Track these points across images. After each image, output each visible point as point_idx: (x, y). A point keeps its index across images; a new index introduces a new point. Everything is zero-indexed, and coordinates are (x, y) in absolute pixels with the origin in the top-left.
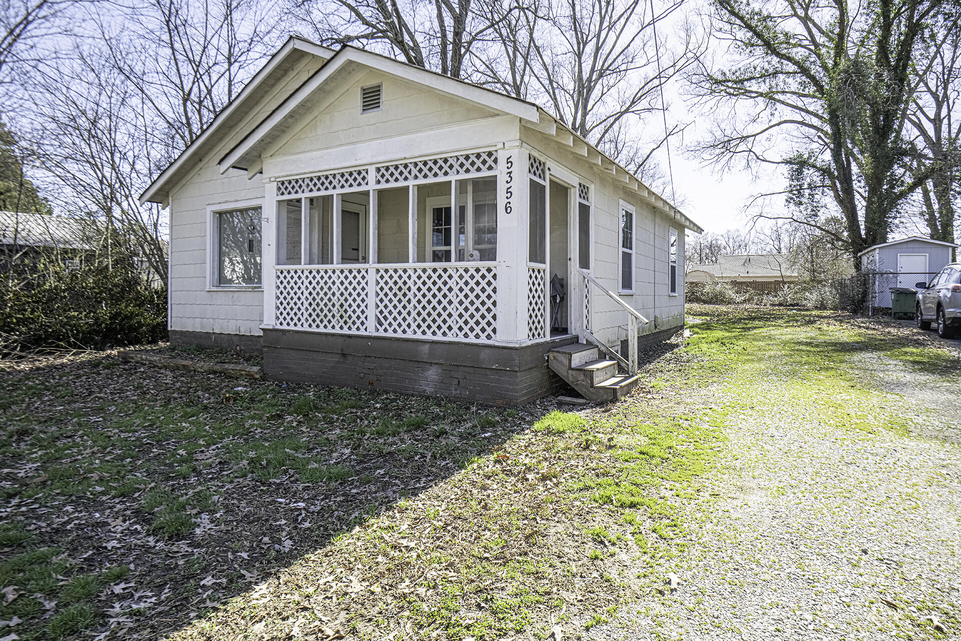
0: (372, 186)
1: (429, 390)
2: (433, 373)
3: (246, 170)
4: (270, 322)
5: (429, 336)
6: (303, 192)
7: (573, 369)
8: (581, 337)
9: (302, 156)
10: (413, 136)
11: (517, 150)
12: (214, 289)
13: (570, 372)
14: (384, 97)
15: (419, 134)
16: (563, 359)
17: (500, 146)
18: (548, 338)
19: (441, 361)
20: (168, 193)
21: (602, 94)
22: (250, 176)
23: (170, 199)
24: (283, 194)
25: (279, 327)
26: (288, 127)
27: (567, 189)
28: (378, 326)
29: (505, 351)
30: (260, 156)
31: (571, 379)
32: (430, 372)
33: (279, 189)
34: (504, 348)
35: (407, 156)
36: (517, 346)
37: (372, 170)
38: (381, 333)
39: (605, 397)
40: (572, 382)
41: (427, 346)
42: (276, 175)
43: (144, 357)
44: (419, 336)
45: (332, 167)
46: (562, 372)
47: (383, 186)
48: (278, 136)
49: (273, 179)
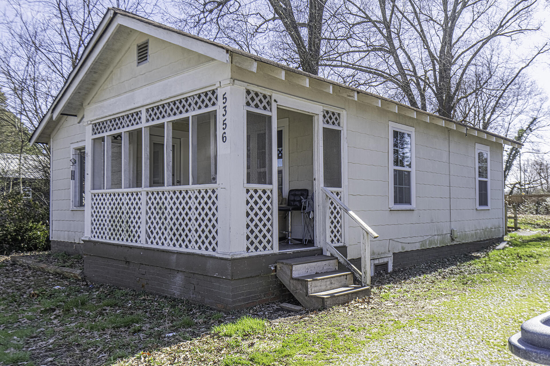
0: (143, 124)
1: (177, 293)
2: (179, 279)
3: (76, 116)
4: (88, 235)
5: (177, 249)
6: (106, 131)
7: (293, 279)
8: (324, 250)
9: (105, 103)
10: (166, 81)
11: (229, 87)
12: (75, 208)
13: (292, 281)
14: (150, 52)
15: (170, 80)
16: (286, 269)
17: (218, 85)
18: (276, 250)
19: (183, 269)
20: (50, 135)
21: (473, 21)
22: (78, 121)
23: (51, 140)
24: (95, 134)
25: (93, 239)
26: (96, 81)
27: (312, 116)
28: (148, 239)
29: (223, 261)
30: (82, 104)
31: (292, 287)
32: (177, 278)
33: (93, 129)
34: (222, 259)
35: (162, 98)
36: (230, 257)
37: (143, 110)
38: (149, 246)
39: (316, 305)
40: (293, 291)
41: (175, 256)
42: (91, 119)
43: (24, 260)
44: (171, 248)
45: (122, 110)
46: (286, 281)
47: (151, 123)
48: (91, 89)
49: (89, 123)
